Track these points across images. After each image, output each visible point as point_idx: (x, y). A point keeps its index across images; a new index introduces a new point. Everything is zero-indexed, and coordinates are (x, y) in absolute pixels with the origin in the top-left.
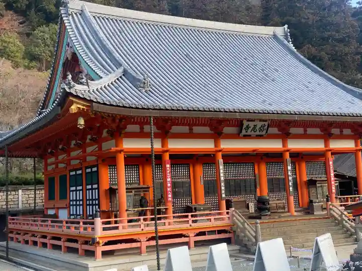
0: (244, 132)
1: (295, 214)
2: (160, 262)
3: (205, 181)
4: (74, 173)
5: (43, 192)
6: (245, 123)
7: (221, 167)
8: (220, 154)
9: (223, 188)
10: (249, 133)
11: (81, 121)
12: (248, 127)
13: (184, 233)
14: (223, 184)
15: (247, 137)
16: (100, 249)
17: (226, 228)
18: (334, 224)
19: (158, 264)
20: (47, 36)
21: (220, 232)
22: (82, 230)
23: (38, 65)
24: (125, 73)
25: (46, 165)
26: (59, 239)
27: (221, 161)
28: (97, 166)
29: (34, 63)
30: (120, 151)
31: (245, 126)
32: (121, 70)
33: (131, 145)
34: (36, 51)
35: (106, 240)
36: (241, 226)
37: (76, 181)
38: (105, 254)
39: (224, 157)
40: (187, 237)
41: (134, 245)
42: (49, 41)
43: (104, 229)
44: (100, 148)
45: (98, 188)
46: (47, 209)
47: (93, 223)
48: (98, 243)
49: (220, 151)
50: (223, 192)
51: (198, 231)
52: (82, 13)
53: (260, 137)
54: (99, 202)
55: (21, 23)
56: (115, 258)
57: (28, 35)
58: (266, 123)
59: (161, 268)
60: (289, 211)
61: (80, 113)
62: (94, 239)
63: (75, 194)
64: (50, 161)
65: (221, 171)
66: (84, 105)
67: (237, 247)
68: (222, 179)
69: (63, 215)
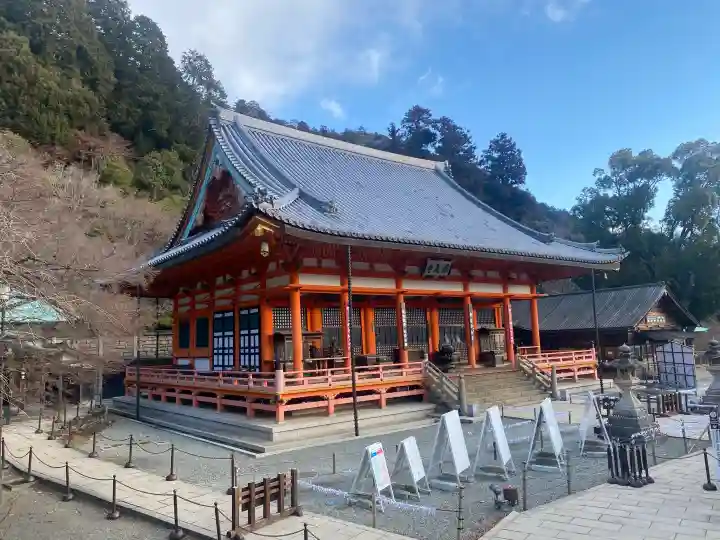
0: (426, 273)
1: (476, 366)
2: (359, 426)
3: (376, 328)
4: (220, 316)
5: (170, 338)
6: (430, 262)
7: (404, 312)
8: (402, 296)
9: (405, 336)
10: (432, 273)
11: (266, 248)
12: (431, 267)
13: (375, 388)
14: (405, 331)
15: (429, 278)
16: (282, 409)
17: (419, 384)
18: (524, 378)
19: (356, 427)
20: (158, 163)
21: (412, 388)
22: (251, 384)
23: (148, 194)
24: (302, 195)
25: (176, 307)
26: (189, 393)
27: (403, 305)
28: (258, 307)
29: (143, 192)
30: (296, 289)
31: (428, 265)
32: (297, 190)
33: (308, 282)
34: (147, 179)
35: (289, 398)
36: (437, 381)
37: (224, 325)
38: (288, 414)
39: (406, 300)
40: (379, 393)
41: (321, 404)
42: (160, 169)
43: (287, 384)
44: (263, 285)
45: (259, 334)
46: (177, 358)
47: (273, 377)
48: (282, 402)
49: (402, 292)
50: (406, 340)
51: (388, 387)
52: (235, 125)
53: (441, 279)
54: (260, 350)
55: (128, 147)
56: (295, 420)
57: (136, 161)
58: (450, 263)
59: (360, 432)
60: (469, 364)
61: (266, 237)
62: (276, 397)
63: (222, 341)
64: (182, 301)
65: (404, 316)
66: (271, 227)
67: (432, 406)
68: (405, 325)
69: (202, 365)
